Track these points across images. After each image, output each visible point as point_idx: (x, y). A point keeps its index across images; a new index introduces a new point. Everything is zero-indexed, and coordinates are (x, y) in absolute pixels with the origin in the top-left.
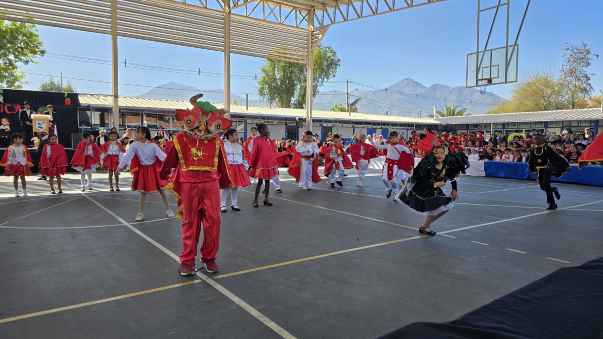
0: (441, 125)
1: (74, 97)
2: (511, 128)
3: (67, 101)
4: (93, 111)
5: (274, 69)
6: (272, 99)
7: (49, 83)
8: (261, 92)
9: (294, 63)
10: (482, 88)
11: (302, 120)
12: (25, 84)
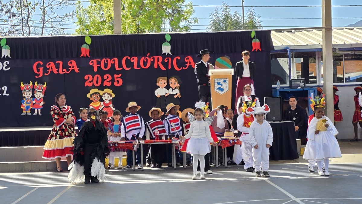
1: (264, 36)
3: (255, 44)
4: (292, 57)
7: (224, 17)
12: (193, 24)
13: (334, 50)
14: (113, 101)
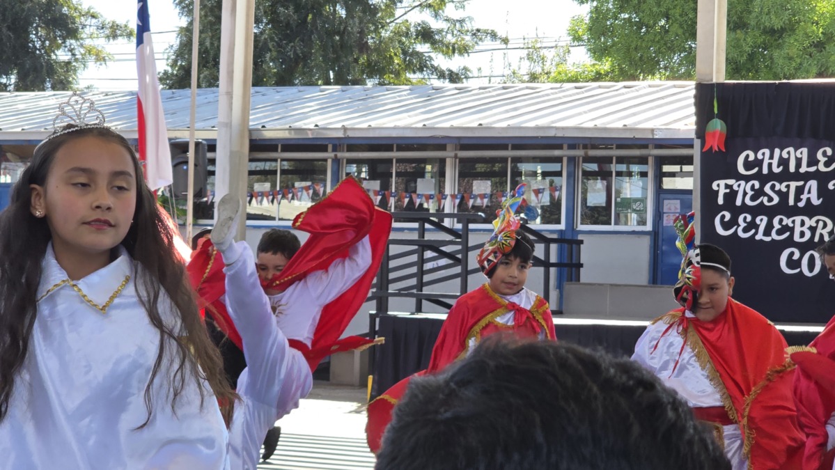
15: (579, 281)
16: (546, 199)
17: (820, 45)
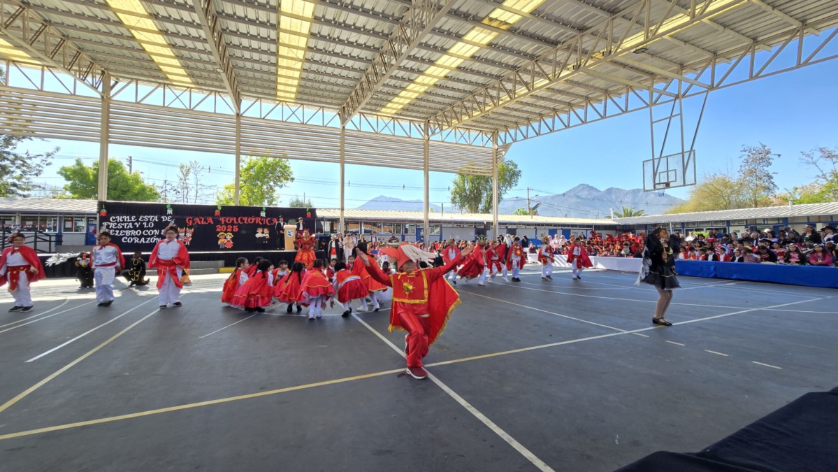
0: (619, 225)
1: (313, 211)
2: (691, 226)
3: (308, 214)
4: (326, 221)
5: (464, 181)
6: (462, 206)
7: (296, 201)
8: (453, 201)
9: (481, 176)
10: (661, 191)
11: (489, 224)
13: (345, 219)
14: (232, 239)
15: (61, 244)
16: (52, 226)
17: (136, 195)
